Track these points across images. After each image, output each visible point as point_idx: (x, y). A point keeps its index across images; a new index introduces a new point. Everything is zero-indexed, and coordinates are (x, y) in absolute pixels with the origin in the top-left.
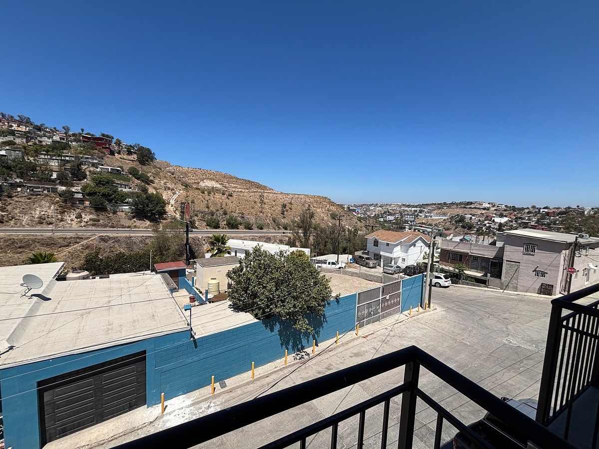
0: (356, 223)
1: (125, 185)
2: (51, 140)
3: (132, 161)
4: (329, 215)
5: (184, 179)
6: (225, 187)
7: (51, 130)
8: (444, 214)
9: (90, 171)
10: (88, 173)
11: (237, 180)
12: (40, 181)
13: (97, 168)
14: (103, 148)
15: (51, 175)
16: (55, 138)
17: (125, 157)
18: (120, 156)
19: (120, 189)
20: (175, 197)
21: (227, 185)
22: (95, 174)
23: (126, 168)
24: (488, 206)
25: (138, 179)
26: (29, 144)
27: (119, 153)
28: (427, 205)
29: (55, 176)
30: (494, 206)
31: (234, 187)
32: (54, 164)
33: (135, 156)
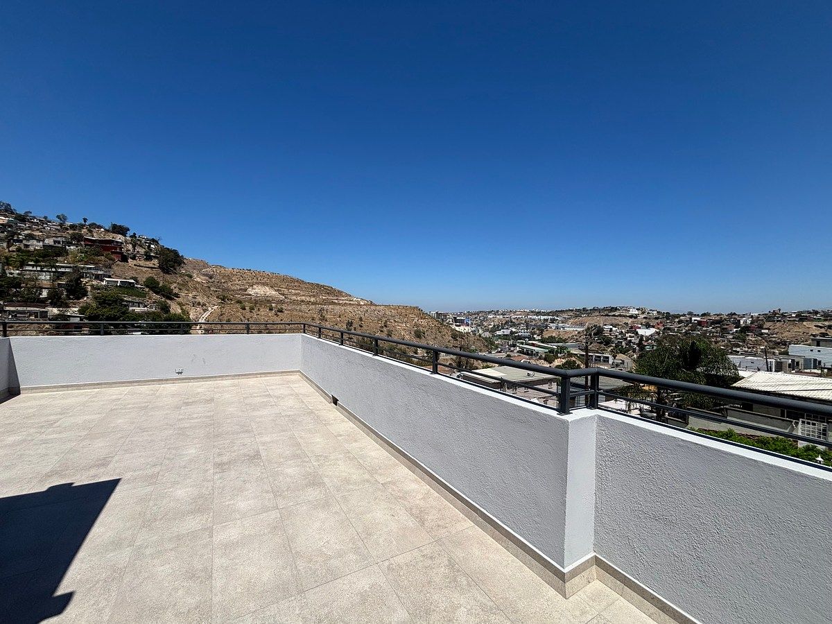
0: (449, 342)
1: (139, 303)
2: (41, 244)
3: (152, 268)
4: (413, 333)
5: (225, 285)
6: (283, 294)
7: (40, 220)
8: (581, 324)
9: (92, 286)
10: (89, 288)
11: (300, 283)
12: (26, 302)
13: (102, 280)
14: (113, 253)
15: (40, 294)
16: (47, 241)
17: (142, 263)
18: (135, 262)
19: (131, 308)
20: (206, 315)
21: (286, 291)
22: (99, 289)
23: (142, 279)
24: (637, 312)
25: (157, 293)
26: (10, 249)
27: (134, 258)
28: (562, 312)
29: (45, 294)
30: (643, 313)
31: (295, 294)
32: (45, 278)
33: (156, 261)
